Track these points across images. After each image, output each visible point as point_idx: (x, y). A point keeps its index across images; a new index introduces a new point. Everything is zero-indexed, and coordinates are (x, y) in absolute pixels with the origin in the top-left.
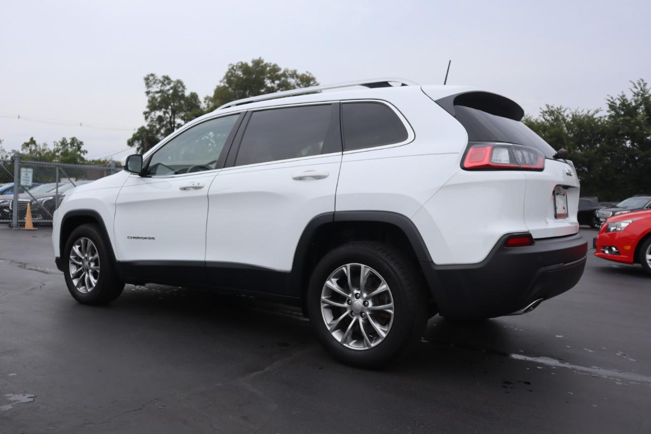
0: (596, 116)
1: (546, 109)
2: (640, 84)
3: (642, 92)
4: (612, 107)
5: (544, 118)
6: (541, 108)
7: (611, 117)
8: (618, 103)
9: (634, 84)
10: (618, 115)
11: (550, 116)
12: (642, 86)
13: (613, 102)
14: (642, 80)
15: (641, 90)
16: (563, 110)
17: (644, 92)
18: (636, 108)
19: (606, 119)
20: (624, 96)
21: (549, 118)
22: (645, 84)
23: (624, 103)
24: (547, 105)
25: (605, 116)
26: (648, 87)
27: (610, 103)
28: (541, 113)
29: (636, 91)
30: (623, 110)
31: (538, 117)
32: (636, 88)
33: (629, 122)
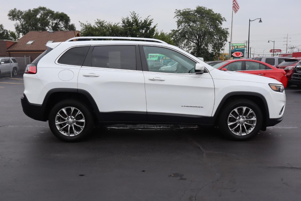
0: (117, 26)
1: (97, 21)
3: (134, 17)
4: (124, 22)
5: (97, 25)
6: (95, 21)
7: (122, 26)
8: (126, 20)
10: (126, 25)
11: (99, 24)
13: (124, 20)
14: (134, 12)
16: (105, 22)
17: (135, 17)
18: (133, 23)
19: (121, 27)
20: (128, 18)
22: (135, 14)
23: (128, 21)
24: (97, 19)
25: (121, 26)
26: (136, 15)
27: (123, 20)
28: (96, 23)
29: (132, 16)
30: (127, 24)
31: (94, 24)
32: (132, 15)
33: (131, 29)
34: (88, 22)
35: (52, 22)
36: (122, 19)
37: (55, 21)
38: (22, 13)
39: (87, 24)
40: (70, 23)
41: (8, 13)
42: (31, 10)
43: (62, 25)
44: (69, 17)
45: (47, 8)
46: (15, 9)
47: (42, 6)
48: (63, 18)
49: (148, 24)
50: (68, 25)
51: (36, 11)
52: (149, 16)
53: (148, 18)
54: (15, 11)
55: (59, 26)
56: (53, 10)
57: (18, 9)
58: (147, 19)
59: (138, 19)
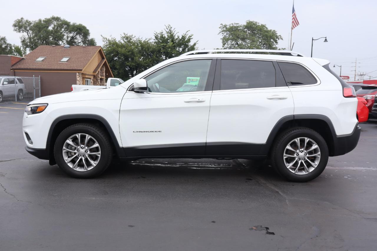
0: (149, 42)
1: (124, 36)
2: (169, 27)
4: (156, 38)
5: (123, 40)
6: (121, 35)
7: (155, 42)
8: (159, 36)
9: (166, 27)
10: (159, 42)
11: (126, 39)
12: (170, 29)
13: (157, 35)
14: (170, 26)
15: (170, 31)
16: (133, 37)
17: (171, 31)
18: (167, 39)
19: (153, 43)
20: (162, 33)
21: (126, 41)
22: (171, 28)
23: (162, 37)
24: (124, 33)
25: (153, 42)
26: (172, 29)
28: (122, 38)
29: (167, 30)
30: (161, 40)
31: (120, 39)
32: (167, 29)
33: (165, 46)
34: (112, 37)
35: (67, 36)
36: (155, 34)
38: (31, 24)
39: (110, 39)
40: (90, 38)
41: (13, 23)
42: (42, 20)
43: (79, 39)
44: (88, 30)
45: (61, 18)
46: (22, 18)
47: (56, 16)
48: (81, 31)
49: (187, 40)
50: (87, 40)
51: (48, 22)
52: (187, 31)
53: (187, 34)
54: (22, 21)
55: (76, 41)
56: (69, 21)
57: (25, 19)
58: (185, 34)
59: (174, 35)
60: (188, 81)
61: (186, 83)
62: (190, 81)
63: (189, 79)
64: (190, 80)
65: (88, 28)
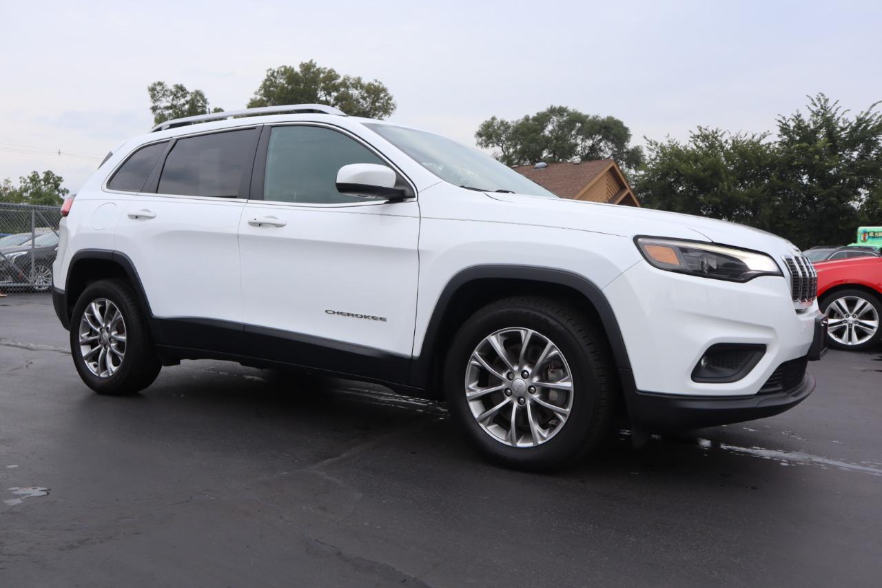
0: (763, 142)
1: (697, 133)
2: (819, 100)
3: (822, 111)
4: (785, 130)
5: (695, 144)
6: (691, 132)
7: (782, 143)
8: (792, 124)
9: (812, 100)
10: (792, 140)
11: (703, 141)
12: (822, 103)
13: (785, 124)
14: (823, 95)
15: (822, 108)
16: (719, 134)
17: (825, 110)
18: (815, 131)
19: (777, 146)
20: (799, 116)
21: (701, 144)
22: (827, 100)
23: (800, 126)
24: (698, 127)
25: (775, 142)
26: (830, 104)
27: (781, 125)
28: (692, 137)
29: (814, 109)
30: (798, 135)
31: (687, 143)
32: (815, 105)
33: (806, 150)
34: (670, 138)
35: (583, 144)
37: (589, 143)
38: (509, 127)
39: (666, 143)
40: (631, 145)
41: (477, 129)
42: (531, 117)
43: (607, 149)
44: (626, 129)
45: (568, 108)
46: (494, 119)
47: (557, 106)
48: (609, 132)
49: (872, 128)
50: (625, 150)
51: (542, 119)
52: (874, 105)
53: (872, 112)
54: (492, 123)
55: (601, 154)
56: (585, 113)
57: (499, 119)
58: (867, 114)
59: (836, 118)
60: (860, 237)
61: (855, 241)
62: (867, 237)
63: (865, 233)
64: (868, 233)
65: (625, 125)
